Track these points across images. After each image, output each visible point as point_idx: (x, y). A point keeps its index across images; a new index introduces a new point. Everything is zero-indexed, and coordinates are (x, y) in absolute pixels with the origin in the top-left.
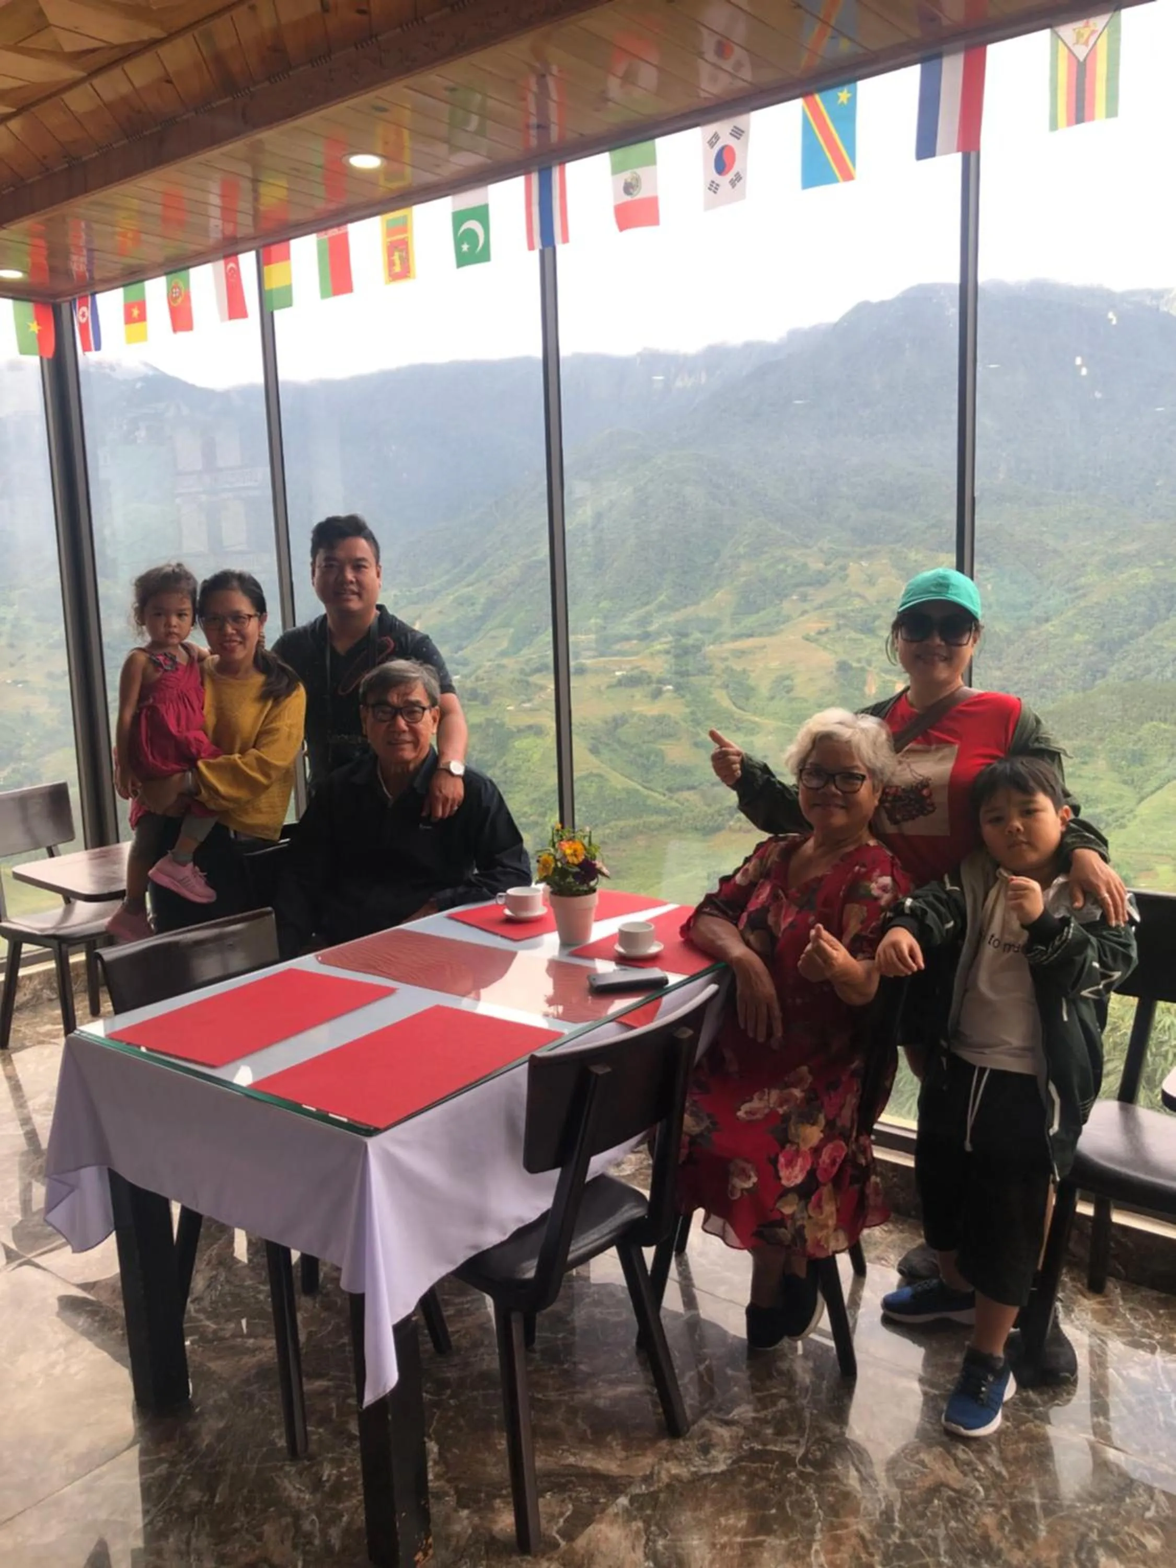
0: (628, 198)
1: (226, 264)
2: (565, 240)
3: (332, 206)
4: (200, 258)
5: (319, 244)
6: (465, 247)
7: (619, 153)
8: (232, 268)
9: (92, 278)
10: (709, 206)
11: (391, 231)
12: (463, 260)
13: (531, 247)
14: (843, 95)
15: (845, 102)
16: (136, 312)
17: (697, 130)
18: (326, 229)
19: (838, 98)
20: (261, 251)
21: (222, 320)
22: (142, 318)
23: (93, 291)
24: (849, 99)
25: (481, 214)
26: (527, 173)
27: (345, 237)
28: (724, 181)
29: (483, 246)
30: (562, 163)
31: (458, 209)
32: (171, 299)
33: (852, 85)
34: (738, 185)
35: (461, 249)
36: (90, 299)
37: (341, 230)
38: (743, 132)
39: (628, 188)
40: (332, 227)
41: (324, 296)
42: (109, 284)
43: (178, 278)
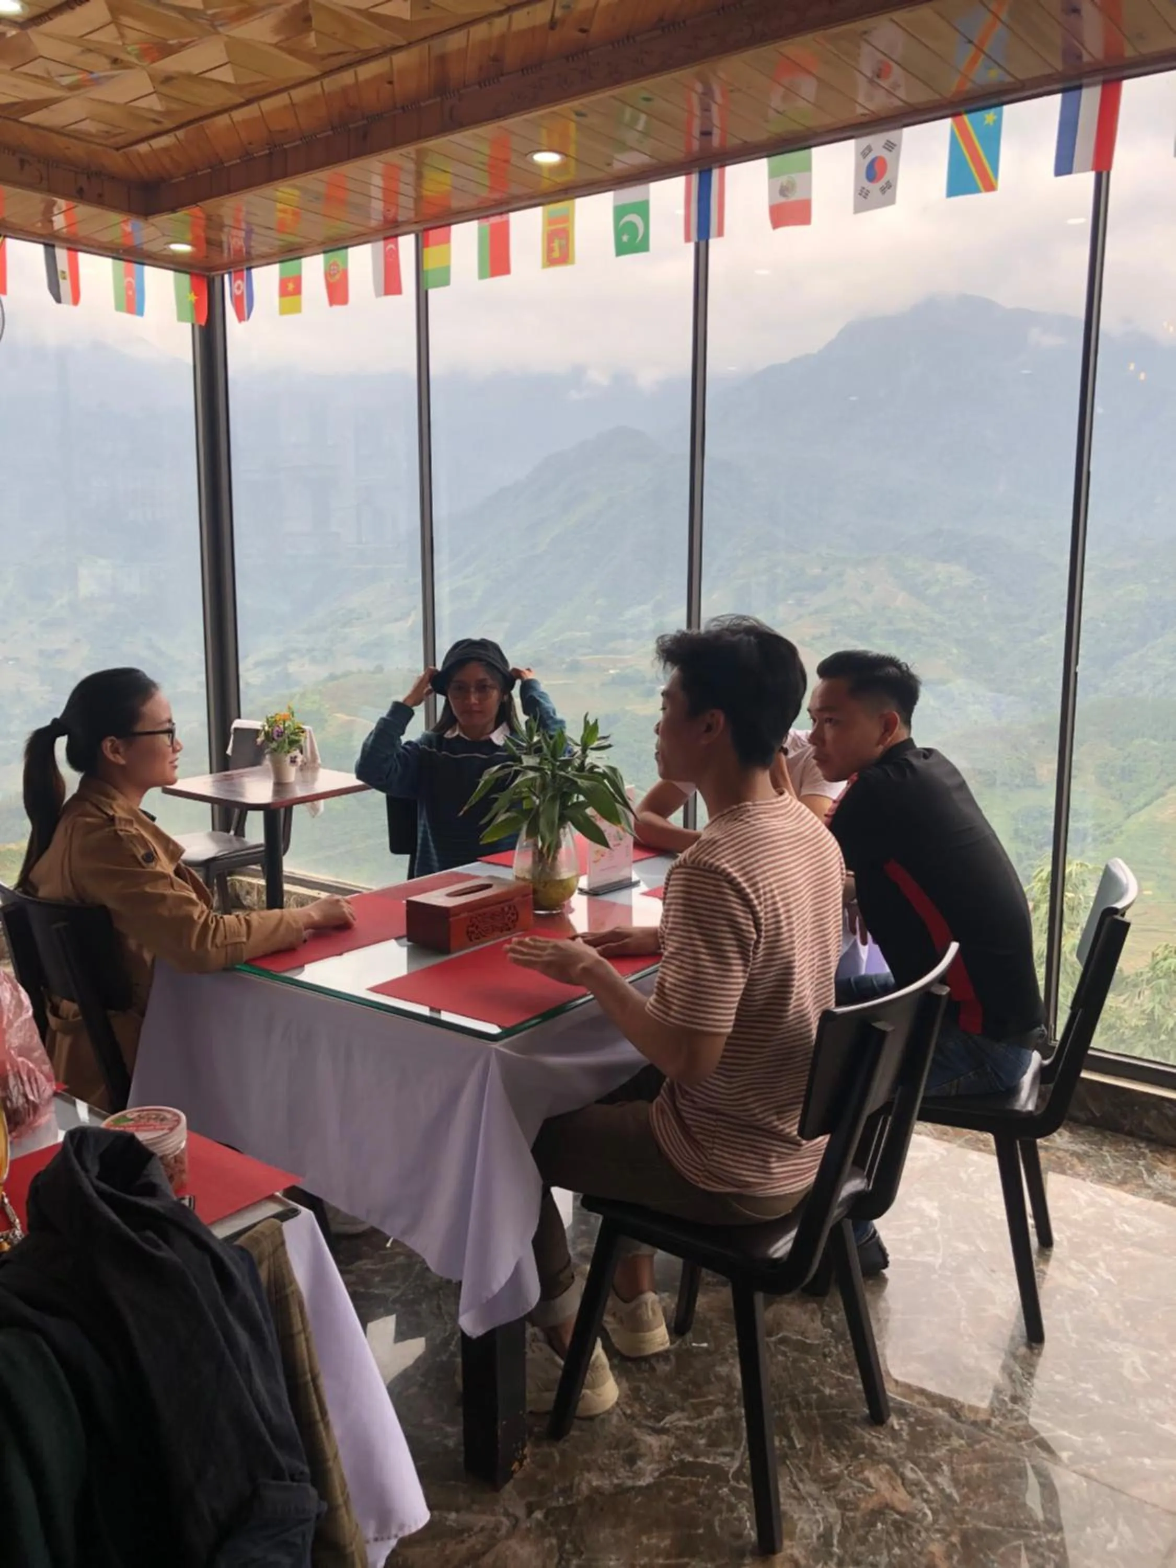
0: (782, 200)
1: (385, 246)
2: (720, 233)
3: (497, 196)
4: (360, 239)
5: (480, 229)
6: (625, 238)
7: (777, 159)
8: (391, 249)
9: (248, 253)
10: (858, 209)
11: (550, 221)
12: (622, 249)
13: (688, 239)
14: (989, 116)
15: (991, 124)
16: (291, 286)
17: (852, 143)
18: (487, 217)
19: (985, 119)
20: (420, 235)
21: (378, 295)
22: (298, 291)
23: (249, 265)
24: (995, 122)
25: (643, 209)
26: (688, 174)
27: (506, 225)
28: (875, 188)
29: (643, 237)
30: (723, 166)
31: (620, 203)
32: (328, 275)
33: (998, 109)
34: (889, 191)
35: (621, 239)
36: (245, 272)
37: (504, 217)
38: (895, 145)
39: (784, 191)
40: (493, 215)
41: (481, 276)
42: (267, 260)
43: (336, 256)
